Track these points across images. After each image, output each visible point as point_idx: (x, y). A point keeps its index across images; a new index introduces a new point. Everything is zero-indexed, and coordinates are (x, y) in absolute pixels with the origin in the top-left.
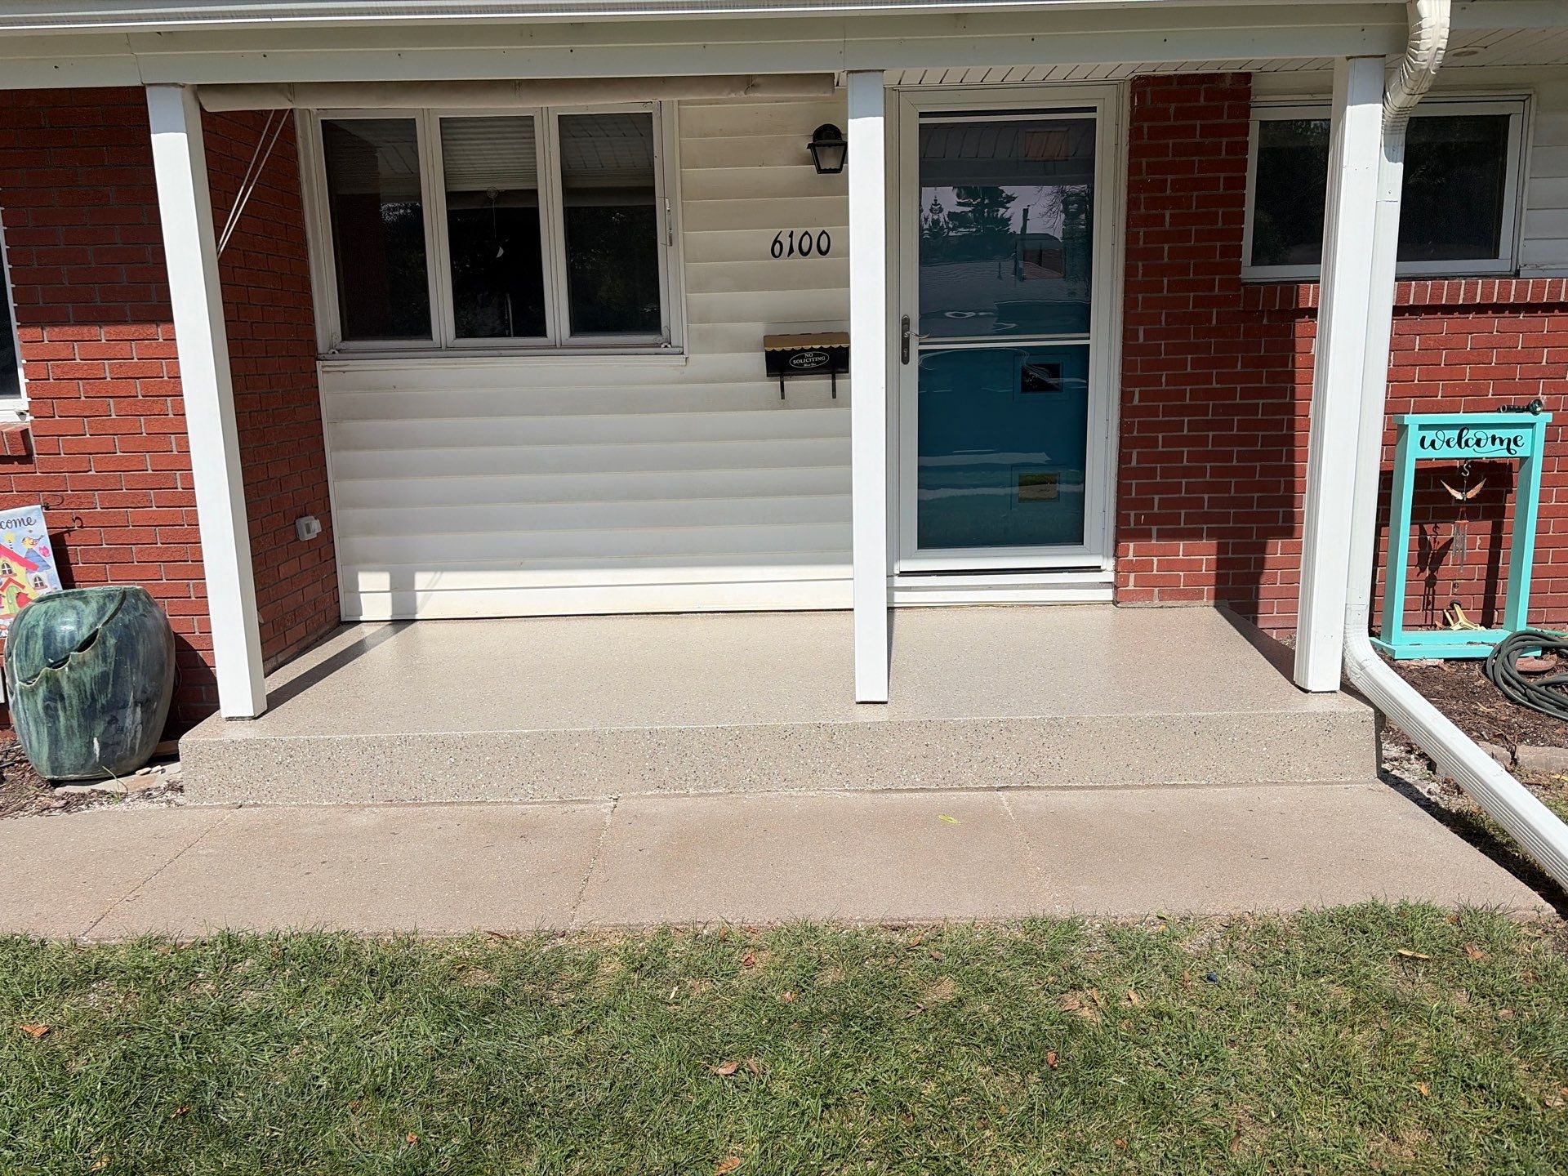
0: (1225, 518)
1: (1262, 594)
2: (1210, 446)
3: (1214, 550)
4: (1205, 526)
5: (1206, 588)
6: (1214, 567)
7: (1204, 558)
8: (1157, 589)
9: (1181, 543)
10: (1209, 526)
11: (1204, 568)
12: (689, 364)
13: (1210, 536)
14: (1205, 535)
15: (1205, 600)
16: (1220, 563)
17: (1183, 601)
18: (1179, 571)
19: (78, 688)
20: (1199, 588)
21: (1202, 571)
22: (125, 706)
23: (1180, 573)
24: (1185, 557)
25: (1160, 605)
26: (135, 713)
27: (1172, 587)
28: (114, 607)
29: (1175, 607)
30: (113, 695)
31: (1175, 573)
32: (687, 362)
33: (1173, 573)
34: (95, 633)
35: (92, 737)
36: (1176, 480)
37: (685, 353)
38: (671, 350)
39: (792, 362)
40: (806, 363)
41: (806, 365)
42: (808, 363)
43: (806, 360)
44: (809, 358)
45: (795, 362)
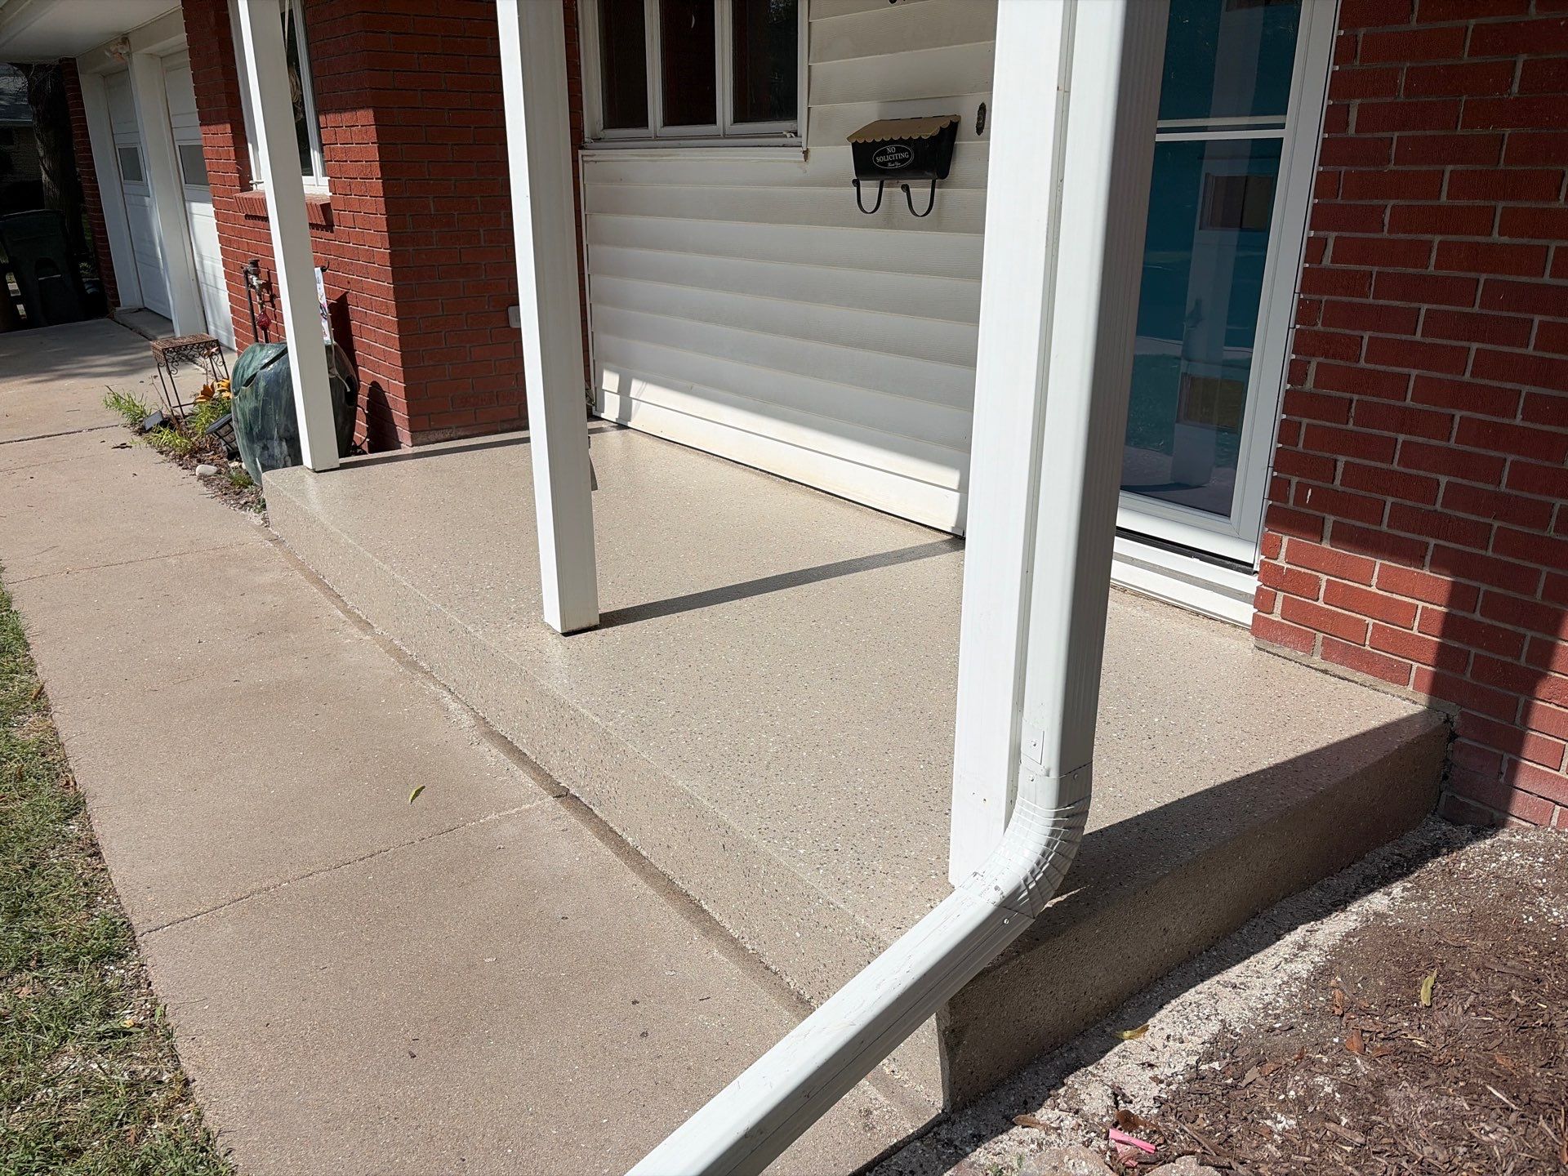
0: (1479, 534)
1: (1536, 719)
2: (1468, 374)
3: (1443, 593)
4: (1432, 542)
5: (1416, 665)
6: (1437, 626)
7: (1421, 604)
8: (1321, 635)
9: (1379, 562)
10: (1442, 542)
11: (1416, 624)
12: (810, 159)
13: (1438, 564)
14: (1428, 559)
15: (1410, 688)
16: (1450, 626)
17: (1365, 675)
18: (1365, 615)
19: (243, 415)
20: (1400, 659)
21: (1412, 629)
22: (272, 438)
23: (1369, 620)
24: (1381, 592)
25: (1323, 667)
26: (281, 446)
27: (1347, 640)
28: (273, 356)
29: (1349, 680)
30: (262, 427)
31: (1358, 616)
32: (806, 158)
33: (1354, 614)
34: (255, 375)
35: (255, 457)
36: (1386, 433)
37: (804, 144)
38: (795, 140)
39: (876, 161)
40: (890, 161)
41: (889, 164)
42: (893, 162)
43: (889, 158)
44: (892, 153)
45: (879, 160)
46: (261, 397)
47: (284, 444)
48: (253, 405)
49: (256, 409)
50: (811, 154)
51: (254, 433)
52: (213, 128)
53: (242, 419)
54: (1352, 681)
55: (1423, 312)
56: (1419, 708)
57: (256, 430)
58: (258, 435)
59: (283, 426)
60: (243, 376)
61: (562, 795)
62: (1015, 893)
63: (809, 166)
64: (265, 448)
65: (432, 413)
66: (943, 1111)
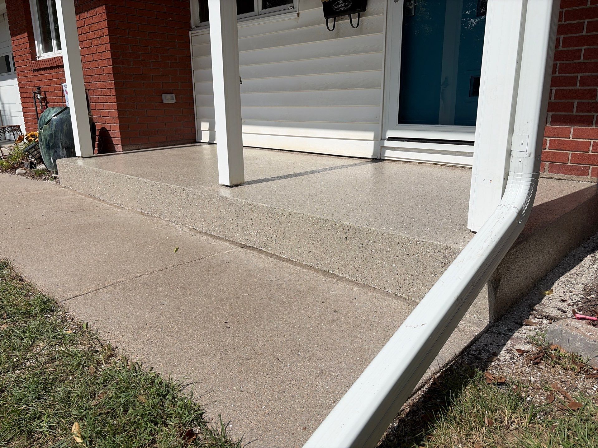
5: (591, 167)
7: (592, 141)
8: (548, 163)
9: (572, 128)
11: (591, 150)
12: (300, 16)
14: (594, 122)
15: (589, 177)
17: (569, 176)
18: (568, 151)
19: (45, 138)
20: (584, 166)
21: (589, 152)
22: (59, 147)
23: (569, 152)
24: (574, 140)
25: (549, 176)
26: (63, 151)
27: (560, 163)
28: (59, 111)
29: (561, 179)
30: (54, 143)
31: (565, 152)
32: (298, 16)
33: (563, 151)
34: (51, 119)
35: (50, 157)
36: (573, 75)
37: (297, 11)
38: (293, 10)
39: (334, 8)
40: (341, 7)
41: (340, 9)
42: (342, 7)
43: (340, 6)
44: (342, 3)
45: (335, 7)
46: (54, 129)
47: (64, 150)
48: (50, 132)
49: (51, 134)
50: (300, 14)
51: (50, 146)
52: (18, 37)
53: (44, 140)
54: (563, 179)
55: (586, 23)
56: (594, 184)
57: (51, 144)
58: (52, 147)
59: (64, 142)
60: (44, 121)
61: (244, 246)
62: (521, 210)
63: (300, 20)
64: (55, 152)
65: (131, 138)
66: (490, 322)
